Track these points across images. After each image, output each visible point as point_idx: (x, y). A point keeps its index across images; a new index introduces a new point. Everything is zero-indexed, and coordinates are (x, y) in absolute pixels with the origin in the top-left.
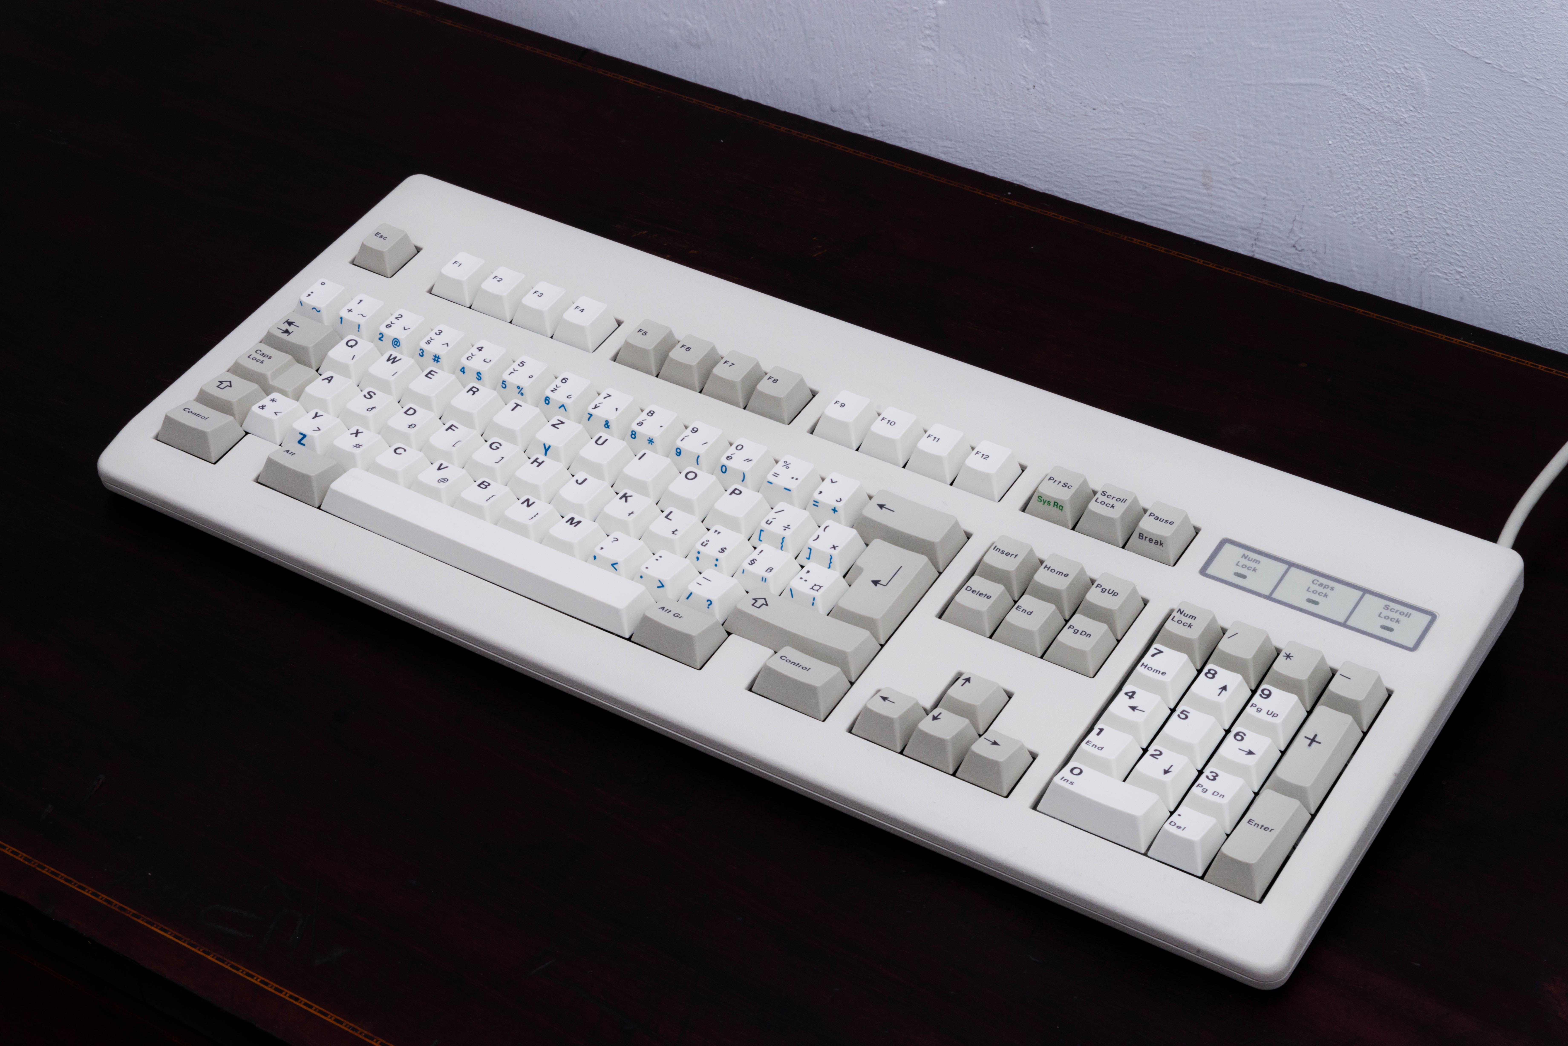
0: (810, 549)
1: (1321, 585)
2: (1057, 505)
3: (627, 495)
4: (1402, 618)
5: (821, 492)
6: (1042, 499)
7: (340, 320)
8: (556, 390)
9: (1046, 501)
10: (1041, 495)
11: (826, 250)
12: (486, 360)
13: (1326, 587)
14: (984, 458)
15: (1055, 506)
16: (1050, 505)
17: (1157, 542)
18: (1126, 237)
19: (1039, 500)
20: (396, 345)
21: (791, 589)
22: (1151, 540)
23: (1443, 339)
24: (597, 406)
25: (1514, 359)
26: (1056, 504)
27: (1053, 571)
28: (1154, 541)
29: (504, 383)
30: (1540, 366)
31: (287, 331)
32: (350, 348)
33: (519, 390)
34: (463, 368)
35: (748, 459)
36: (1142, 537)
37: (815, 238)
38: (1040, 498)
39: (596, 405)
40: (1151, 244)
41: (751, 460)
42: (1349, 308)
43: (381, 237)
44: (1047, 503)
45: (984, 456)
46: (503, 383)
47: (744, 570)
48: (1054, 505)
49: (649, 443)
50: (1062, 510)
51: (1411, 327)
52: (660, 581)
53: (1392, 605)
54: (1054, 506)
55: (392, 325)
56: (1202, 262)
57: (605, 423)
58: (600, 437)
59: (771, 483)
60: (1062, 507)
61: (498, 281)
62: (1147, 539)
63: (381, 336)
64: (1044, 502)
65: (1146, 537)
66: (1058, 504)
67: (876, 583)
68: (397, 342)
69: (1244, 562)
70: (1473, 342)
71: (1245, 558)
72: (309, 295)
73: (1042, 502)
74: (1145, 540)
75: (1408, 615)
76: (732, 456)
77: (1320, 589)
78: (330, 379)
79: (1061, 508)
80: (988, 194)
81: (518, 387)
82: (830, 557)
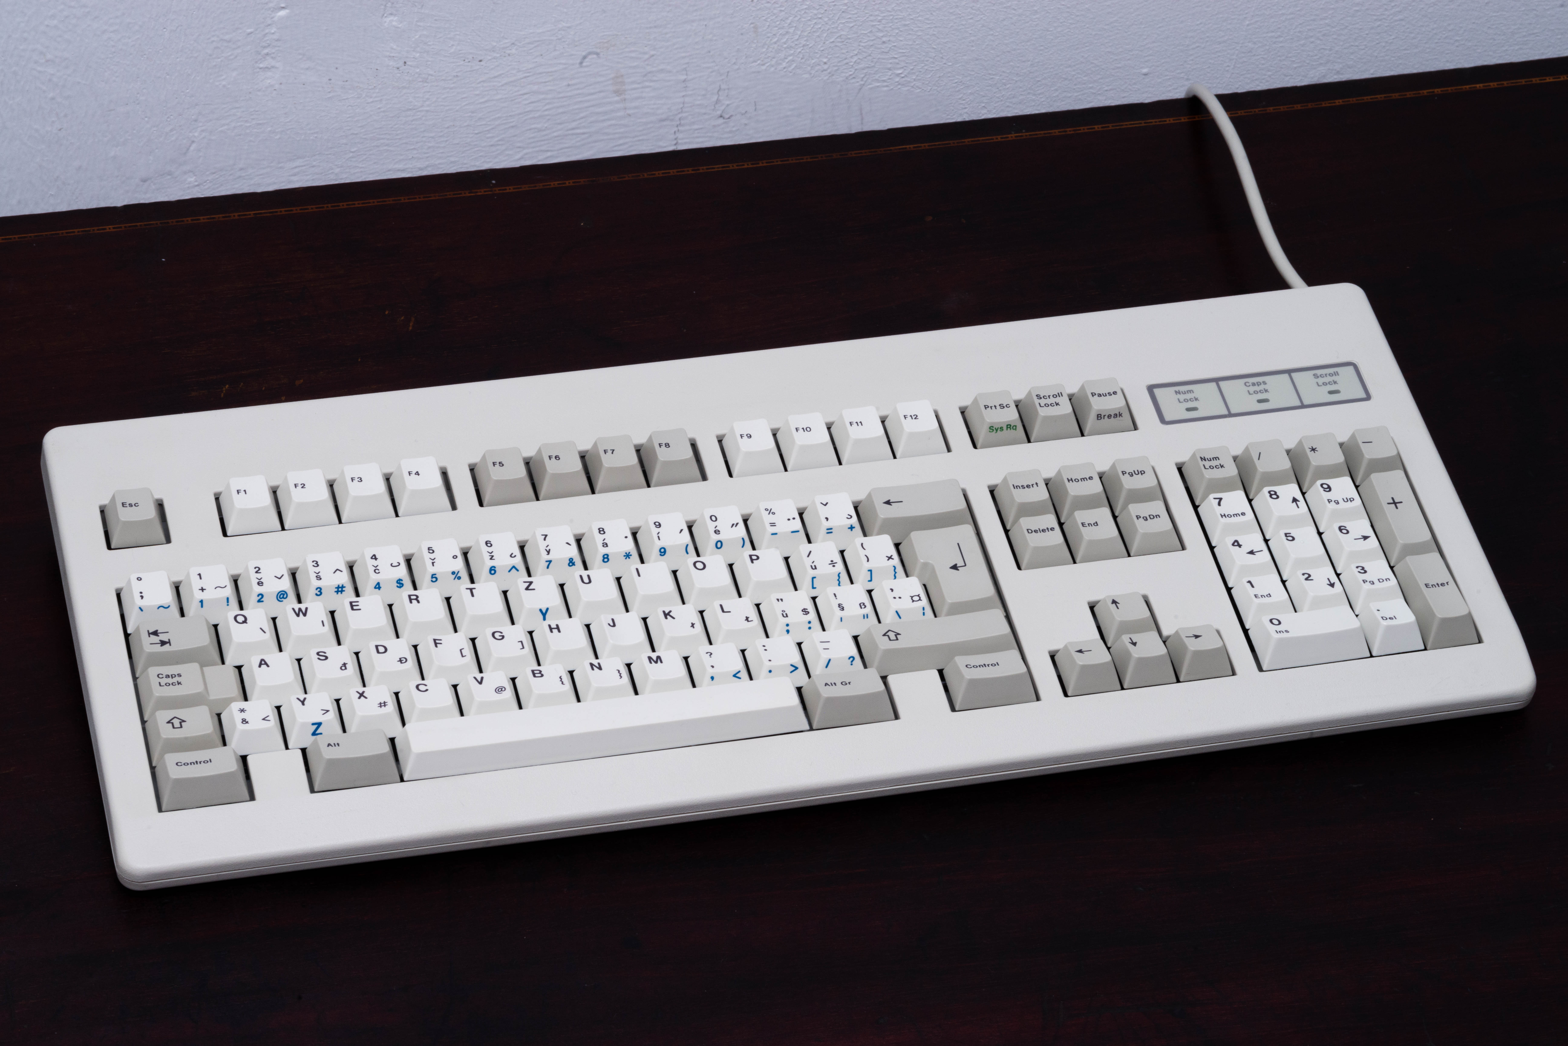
0: (870, 571)
1: (1254, 384)
2: (1010, 428)
3: (667, 612)
4: (1335, 378)
5: (827, 519)
6: (994, 428)
7: (200, 603)
8: (493, 556)
9: (998, 428)
10: (992, 425)
11: (413, 319)
12: (393, 565)
13: (1259, 384)
14: (915, 418)
15: (1009, 429)
16: (1003, 430)
17: (1116, 416)
18: (645, 175)
19: (991, 431)
20: (283, 598)
21: (897, 612)
22: (1109, 416)
23: (999, 140)
24: (548, 550)
25: (1070, 131)
26: (1009, 426)
27: (1077, 480)
28: (1113, 416)
29: (434, 576)
30: (1096, 127)
31: (163, 643)
32: (245, 624)
33: (454, 576)
34: (378, 584)
35: (733, 525)
36: (1101, 417)
37: (387, 313)
38: (992, 428)
39: (546, 550)
40: (675, 171)
41: (737, 524)
42: (899, 149)
43: (131, 505)
44: (999, 429)
45: (914, 417)
46: (432, 577)
47: (841, 618)
48: (1007, 428)
49: (629, 558)
50: (1016, 429)
51: (964, 142)
52: (792, 665)
53: (1319, 372)
54: (1007, 430)
55: (261, 580)
56: (735, 166)
57: (569, 562)
58: (581, 577)
59: (776, 534)
60: (1016, 426)
61: (302, 487)
62: (1106, 417)
63: (260, 596)
64: (997, 430)
65: (1104, 416)
66: (1010, 425)
67: (955, 567)
68: (284, 595)
69: (1182, 397)
70: (1024, 131)
71: (1179, 393)
72: (142, 597)
73: (995, 431)
74: (1104, 418)
75: (1336, 374)
76: (716, 529)
77: (1257, 388)
78: (263, 663)
79: (1014, 428)
80: (477, 192)
81: (453, 573)
82: (893, 568)
